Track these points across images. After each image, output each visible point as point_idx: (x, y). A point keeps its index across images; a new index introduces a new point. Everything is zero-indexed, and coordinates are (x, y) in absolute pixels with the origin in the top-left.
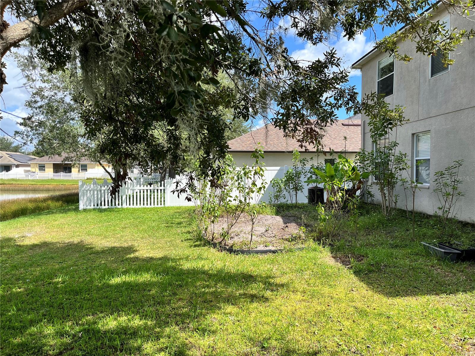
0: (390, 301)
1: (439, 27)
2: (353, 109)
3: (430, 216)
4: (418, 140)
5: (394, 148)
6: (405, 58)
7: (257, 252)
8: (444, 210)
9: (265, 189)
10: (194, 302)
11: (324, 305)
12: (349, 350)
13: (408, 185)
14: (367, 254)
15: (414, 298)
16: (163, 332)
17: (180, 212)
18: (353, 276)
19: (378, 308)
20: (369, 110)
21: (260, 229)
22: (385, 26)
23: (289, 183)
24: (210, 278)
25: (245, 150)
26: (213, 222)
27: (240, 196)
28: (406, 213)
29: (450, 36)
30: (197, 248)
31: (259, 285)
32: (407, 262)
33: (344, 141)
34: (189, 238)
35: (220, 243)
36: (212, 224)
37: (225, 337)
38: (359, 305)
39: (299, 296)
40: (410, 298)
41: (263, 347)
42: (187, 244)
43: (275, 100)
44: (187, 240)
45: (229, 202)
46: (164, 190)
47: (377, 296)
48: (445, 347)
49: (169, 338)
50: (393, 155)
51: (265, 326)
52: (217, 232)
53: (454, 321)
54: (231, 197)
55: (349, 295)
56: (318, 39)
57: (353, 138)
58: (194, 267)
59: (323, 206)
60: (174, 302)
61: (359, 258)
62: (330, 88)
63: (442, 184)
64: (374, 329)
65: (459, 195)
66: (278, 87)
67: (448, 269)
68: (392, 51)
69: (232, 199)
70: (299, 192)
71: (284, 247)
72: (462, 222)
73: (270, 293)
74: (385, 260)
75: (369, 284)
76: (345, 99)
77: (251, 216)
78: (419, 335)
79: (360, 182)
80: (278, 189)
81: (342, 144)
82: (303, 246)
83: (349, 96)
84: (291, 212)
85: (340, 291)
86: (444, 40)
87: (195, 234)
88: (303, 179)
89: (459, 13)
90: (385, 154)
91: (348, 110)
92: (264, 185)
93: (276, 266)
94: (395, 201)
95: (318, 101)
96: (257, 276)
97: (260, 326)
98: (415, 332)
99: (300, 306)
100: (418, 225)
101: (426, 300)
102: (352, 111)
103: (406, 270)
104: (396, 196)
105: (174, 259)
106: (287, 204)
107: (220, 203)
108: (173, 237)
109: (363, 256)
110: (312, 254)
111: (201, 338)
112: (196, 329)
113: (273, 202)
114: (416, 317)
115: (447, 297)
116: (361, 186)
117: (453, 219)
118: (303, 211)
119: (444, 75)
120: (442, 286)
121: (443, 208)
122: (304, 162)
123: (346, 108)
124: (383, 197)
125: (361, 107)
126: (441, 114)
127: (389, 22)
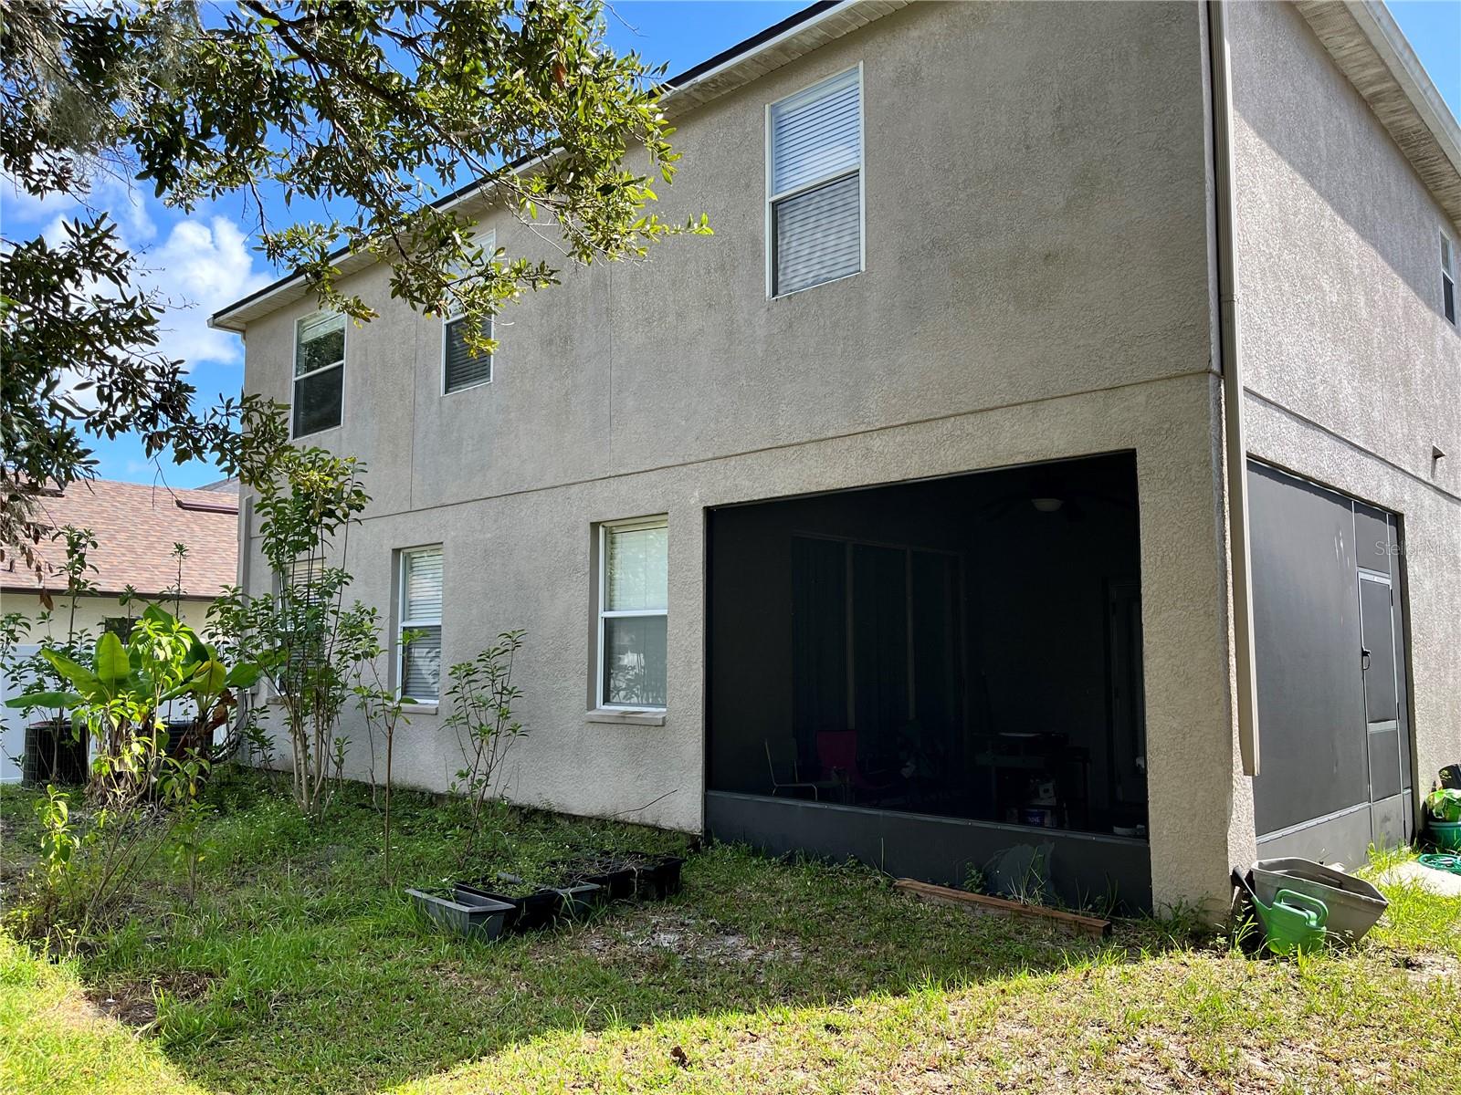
1: (454, 233)
2: (172, 440)
3: (440, 797)
4: (410, 568)
5: (338, 590)
8: (473, 779)
13: (378, 705)
14: (222, 960)
18: (159, 1064)
20: (232, 451)
22: (295, 191)
28: (370, 795)
29: (486, 270)
32: (360, 965)
33: (177, 558)
50: (333, 612)
56: (52, 177)
57: (214, 551)
61: (193, 983)
63: (469, 701)
65: (515, 731)
67: (477, 968)
68: (318, 275)
74: (288, 975)
75: (218, 1083)
76: (141, 403)
79: (226, 699)
83: (159, 395)
86: (470, 277)
90: (309, 606)
91: (154, 442)
94: (337, 758)
100: (402, 829)
103: (354, 996)
104: (342, 742)
109: (209, 974)
115: (472, 1072)
116: (227, 712)
117: (499, 801)
119: (479, 391)
120: (461, 1034)
121: (472, 774)
122: (12, 627)
123: (143, 433)
124: (299, 748)
125: (204, 439)
126: (470, 499)
127: (306, 181)
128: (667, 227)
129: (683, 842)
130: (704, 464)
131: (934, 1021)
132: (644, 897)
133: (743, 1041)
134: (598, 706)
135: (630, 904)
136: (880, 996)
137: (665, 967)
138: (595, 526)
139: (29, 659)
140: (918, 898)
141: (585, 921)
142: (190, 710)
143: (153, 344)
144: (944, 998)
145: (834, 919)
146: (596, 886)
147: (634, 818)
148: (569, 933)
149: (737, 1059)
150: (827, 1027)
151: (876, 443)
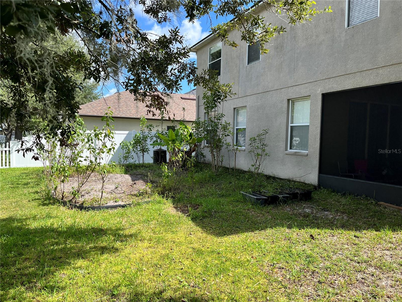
0: (219, 240)
1: (259, 21)
2: (193, 81)
3: (245, 172)
4: (238, 113)
5: (221, 118)
6: (233, 45)
7: (107, 208)
9: (115, 150)
10: (42, 261)
11: (167, 249)
12: (189, 285)
13: (231, 148)
14: (201, 203)
15: (236, 235)
16: (7, 295)
17: (28, 173)
18: (190, 222)
19: (210, 247)
20: (206, 83)
21: (110, 187)
22: (218, 15)
23: (137, 145)
24: (59, 235)
25: (95, 114)
26: (63, 181)
27: (90, 157)
28: (229, 170)
29: (266, 30)
30: (46, 207)
31: (110, 237)
32: (231, 207)
33: (183, 111)
34: (36, 198)
35: (70, 201)
36: (62, 184)
37: (75, 292)
38: (196, 246)
39: (146, 244)
40: (234, 236)
41: (113, 295)
42: (35, 203)
43: (126, 67)
44: (35, 199)
45: (80, 163)
46: (9, 151)
47: (209, 237)
48: (261, 273)
49: (14, 299)
50: (220, 124)
51: (115, 275)
52: (67, 191)
53: (266, 251)
54: (82, 157)
55: (188, 238)
56: (163, 19)
57: (189, 110)
58: (42, 226)
59: (166, 165)
60: (20, 262)
61: (195, 207)
62: (174, 62)
63: (254, 147)
64: (208, 264)
65: (266, 155)
66: (128, 55)
67: (258, 211)
68: (224, 36)
69: (82, 159)
70: (146, 153)
71: (133, 202)
72: (266, 176)
73: (119, 243)
74: (215, 207)
75: (203, 227)
76: (186, 72)
77: (102, 175)
78: (241, 265)
79: (195, 145)
80: (127, 151)
81: (181, 114)
82: (149, 200)
83: (190, 70)
84: (139, 171)
85: (181, 236)
86: (262, 33)
87: (44, 193)
88: (149, 142)
89: (273, 11)
91: (189, 81)
92: (113, 146)
93: (125, 219)
94: (221, 161)
95: (165, 71)
96: (107, 229)
97: (111, 275)
98: (238, 262)
99: (147, 253)
100: (237, 178)
101: (245, 236)
102: (193, 83)
103: (230, 214)
104: (222, 156)
105: (20, 219)
106: (135, 164)
107: (70, 163)
108: (19, 198)
109: (199, 205)
110: (157, 206)
111: (50, 295)
112: (44, 288)
113: (122, 163)
114: (238, 251)
115: (259, 233)
116: (196, 149)
117: (262, 173)
118: (150, 169)
119: (257, 63)
120: (256, 225)
121: (255, 166)
122: (150, 127)
123: (187, 80)
124: (213, 157)
125: (200, 80)
126: (254, 94)
127: (221, 12)
128: (318, 11)
129: (312, 187)
130: (322, 81)
131: (388, 239)
132: (301, 200)
133: (330, 236)
134: (288, 150)
135: (297, 201)
136: (371, 231)
137: (307, 217)
138: (289, 100)
139: (154, 135)
140: (385, 208)
141: (285, 204)
142: (187, 148)
143: (188, 58)
144: (392, 234)
145: (358, 210)
146: (288, 195)
147: (298, 180)
148: (281, 206)
149: (328, 240)
150: (355, 236)
151: (381, 71)
